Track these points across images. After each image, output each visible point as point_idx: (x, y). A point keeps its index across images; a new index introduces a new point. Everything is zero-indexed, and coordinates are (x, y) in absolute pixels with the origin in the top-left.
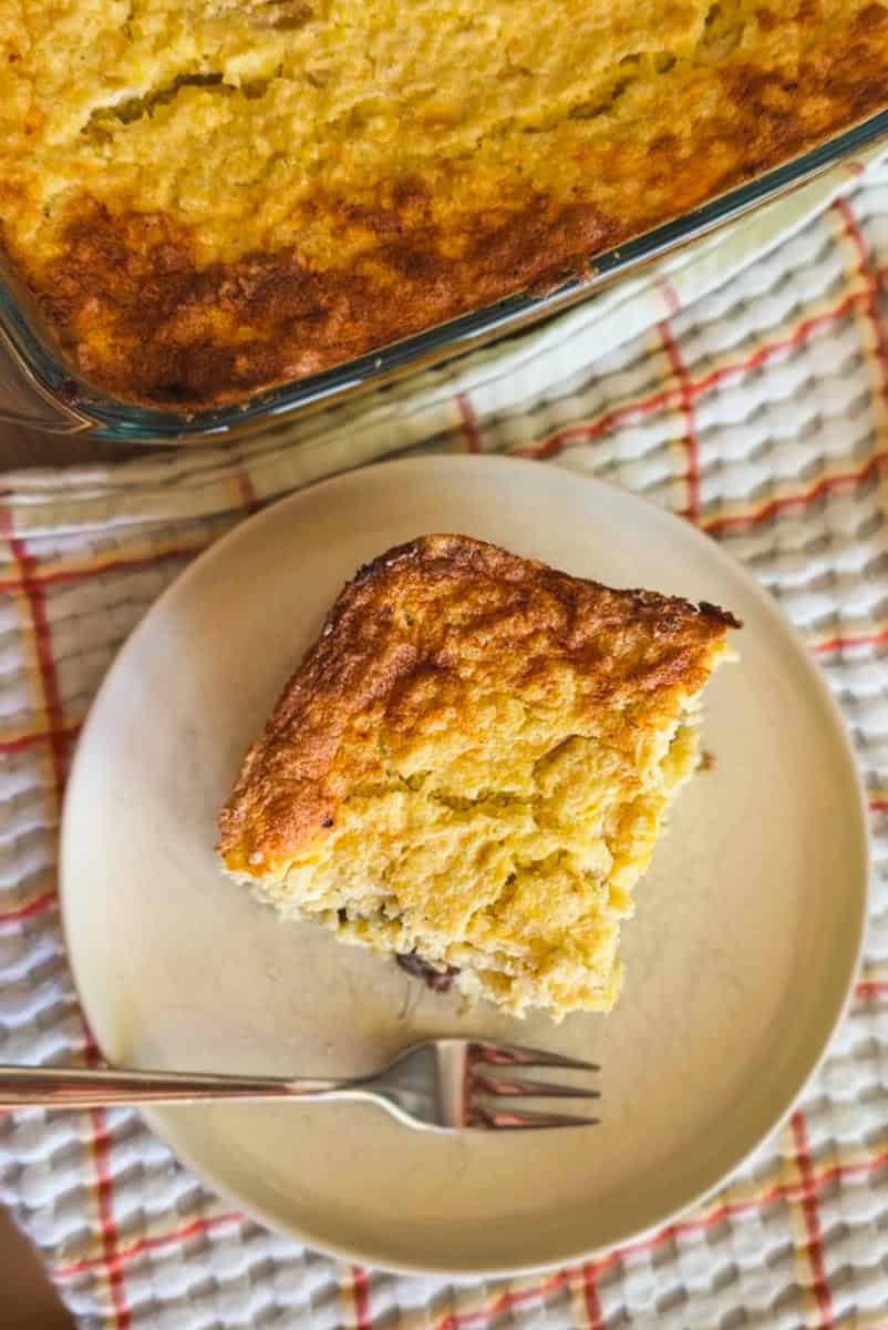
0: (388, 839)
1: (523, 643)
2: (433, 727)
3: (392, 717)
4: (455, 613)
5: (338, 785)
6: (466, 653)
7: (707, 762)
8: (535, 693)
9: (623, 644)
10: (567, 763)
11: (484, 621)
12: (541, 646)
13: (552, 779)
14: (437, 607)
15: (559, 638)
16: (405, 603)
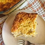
0: (21, 29)
1: (26, 17)
2: (22, 22)
3: (20, 22)
4: (22, 16)
5: (17, 26)
6: (23, 18)
7: (37, 24)
8: (28, 20)
9: (32, 16)
10: (30, 23)
11: (24, 16)
12: (27, 17)
13: (29, 24)
14: (21, 16)
15: (28, 16)
16: (19, 16)
